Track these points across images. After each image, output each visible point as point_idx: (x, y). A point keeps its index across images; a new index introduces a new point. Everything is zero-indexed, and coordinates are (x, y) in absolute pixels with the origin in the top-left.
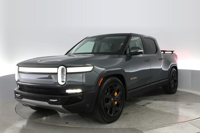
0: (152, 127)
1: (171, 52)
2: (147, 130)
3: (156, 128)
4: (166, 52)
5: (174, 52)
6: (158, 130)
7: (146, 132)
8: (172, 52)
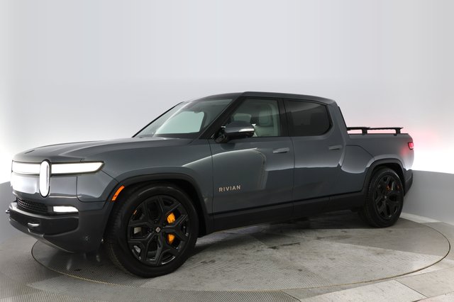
0: (319, 291)
1: (394, 131)
2: (308, 296)
3: (327, 292)
4: (369, 132)
5: (402, 131)
6: (331, 295)
7: (307, 300)
8: (398, 130)
